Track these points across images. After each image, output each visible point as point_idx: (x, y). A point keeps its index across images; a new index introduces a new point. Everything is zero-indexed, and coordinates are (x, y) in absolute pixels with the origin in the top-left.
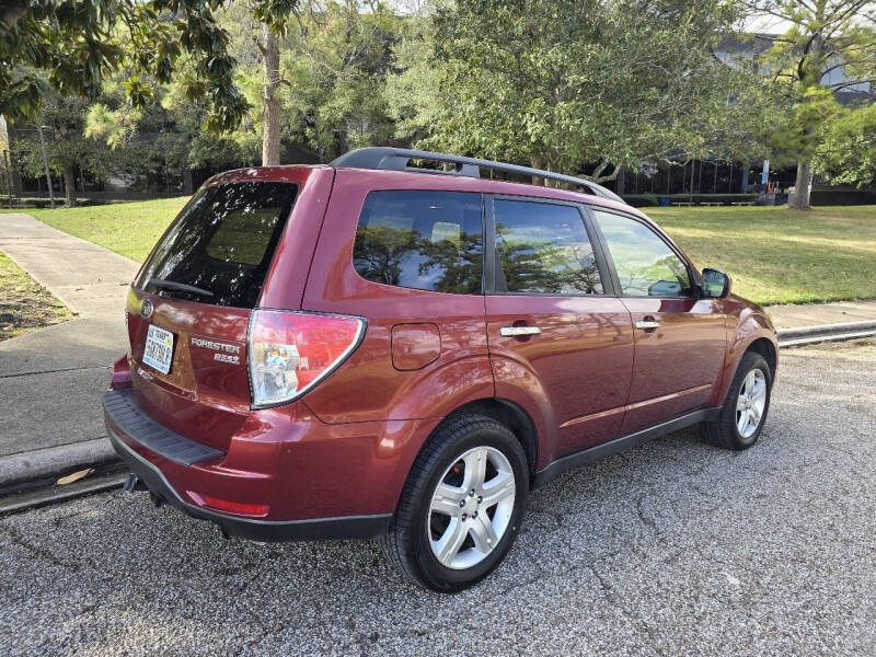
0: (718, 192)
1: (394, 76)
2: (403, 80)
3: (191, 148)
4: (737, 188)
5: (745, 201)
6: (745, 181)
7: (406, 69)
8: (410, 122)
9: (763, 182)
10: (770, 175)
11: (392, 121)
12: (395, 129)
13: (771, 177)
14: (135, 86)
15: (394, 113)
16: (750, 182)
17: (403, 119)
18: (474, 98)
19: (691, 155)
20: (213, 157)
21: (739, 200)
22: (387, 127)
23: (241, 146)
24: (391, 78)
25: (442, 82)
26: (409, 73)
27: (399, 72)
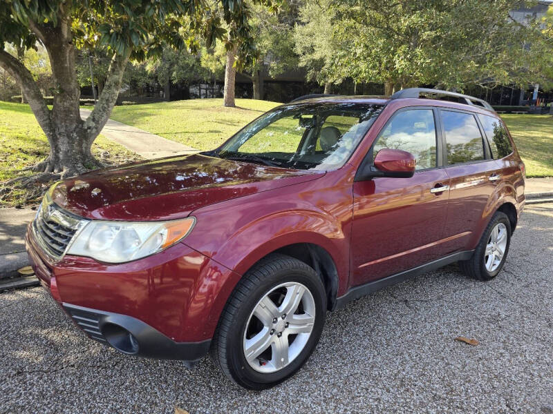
0: (502, 104)
1: (300, 26)
2: (307, 30)
3: (174, 71)
4: (516, 102)
5: (520, 111)
6: (522, 98)
7: (308, 23)
8: (309, 57)
9: (534, 98)
10: (539, 94)
11: (298, 56)
12: (299, 61)
13: (540, 95)
14: (192, 42)
15: (299, 50)
16: (525, 98)
17: (304, 54)
18: (362, 45)
19: (498, 82)
20: (186, 77)
21: (516, 110)
22: (293, 59)
23: (213, 71)
24: (297, 28)
25: (335, 32)
26: (311, 25)
27: (303, 24)
